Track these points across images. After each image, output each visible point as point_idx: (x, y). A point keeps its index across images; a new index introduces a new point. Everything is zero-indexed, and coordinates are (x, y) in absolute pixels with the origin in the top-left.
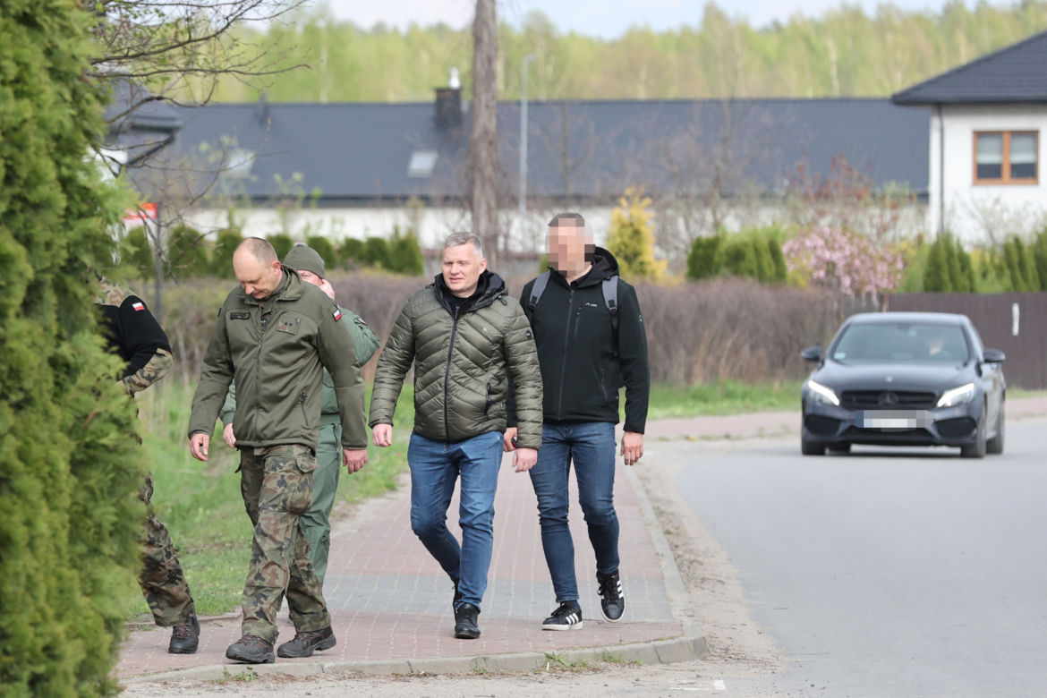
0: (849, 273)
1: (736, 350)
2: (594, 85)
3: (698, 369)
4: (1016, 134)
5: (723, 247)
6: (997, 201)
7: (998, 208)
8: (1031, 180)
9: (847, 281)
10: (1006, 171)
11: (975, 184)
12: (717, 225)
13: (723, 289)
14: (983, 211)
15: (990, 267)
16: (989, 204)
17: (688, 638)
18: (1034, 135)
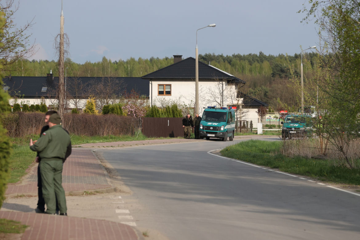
0: (135, 113)
1: (113, 129)
2: (79, 74)
3: (105, 133)
4: (167, 85)
5: (110, 108)
6: (164, 99)
7: (164, 100)
8: (169, 95)
9: (135, 115)
10: (165, 93)
11: (158, 96)
12: (107, 103)
13: (109, 116)
14: (161, 101)
15: (163, 112)
16: (162, 99)
17: (113, 188)
18: (170, 85)
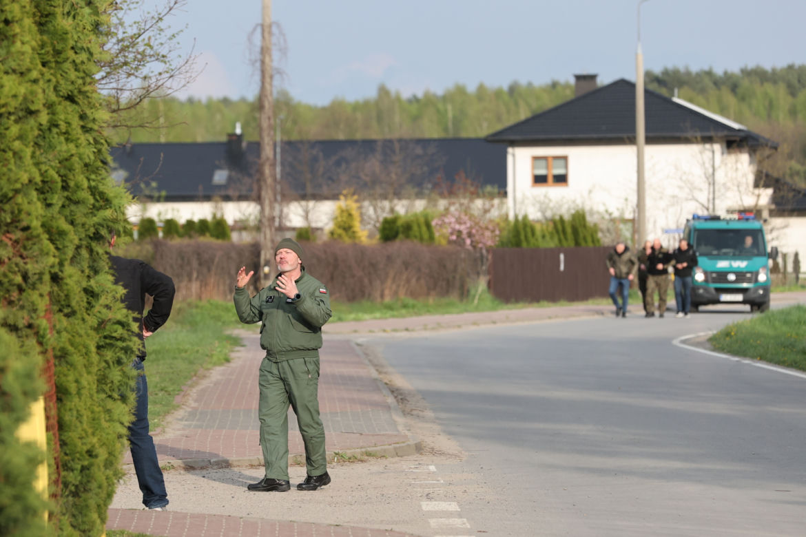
0: (469, 237)
1: (408, 281)
2: (314, 132)
3: (387, 292)
4: (556, 158)
5: (399, 223)
6: (545, 196)
7: (547, 200)
8: (563, 184)
9: (468, 242)
10: (550, 179)
11: (533, 186)
12: (392, 210)
13: (398, 246)
14: (539, 202)
15: (546, 233)
16: (542, 197)
17: (412, 442)
18: (565, 158)
